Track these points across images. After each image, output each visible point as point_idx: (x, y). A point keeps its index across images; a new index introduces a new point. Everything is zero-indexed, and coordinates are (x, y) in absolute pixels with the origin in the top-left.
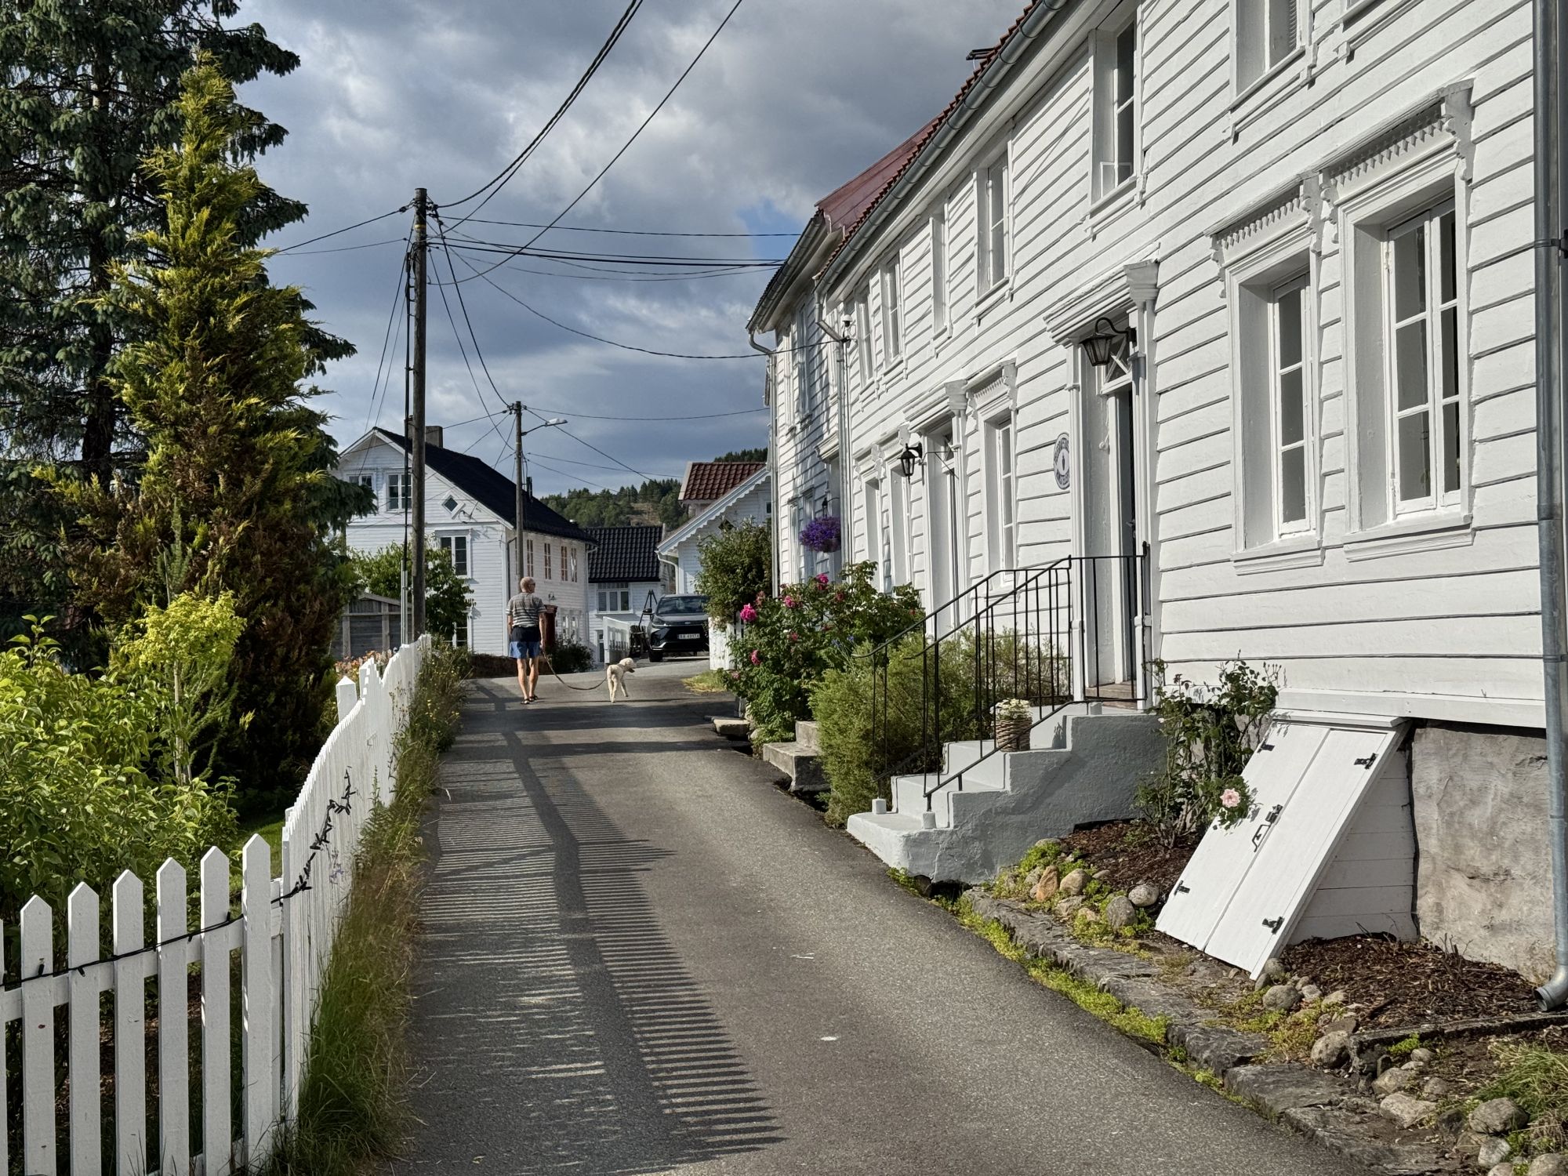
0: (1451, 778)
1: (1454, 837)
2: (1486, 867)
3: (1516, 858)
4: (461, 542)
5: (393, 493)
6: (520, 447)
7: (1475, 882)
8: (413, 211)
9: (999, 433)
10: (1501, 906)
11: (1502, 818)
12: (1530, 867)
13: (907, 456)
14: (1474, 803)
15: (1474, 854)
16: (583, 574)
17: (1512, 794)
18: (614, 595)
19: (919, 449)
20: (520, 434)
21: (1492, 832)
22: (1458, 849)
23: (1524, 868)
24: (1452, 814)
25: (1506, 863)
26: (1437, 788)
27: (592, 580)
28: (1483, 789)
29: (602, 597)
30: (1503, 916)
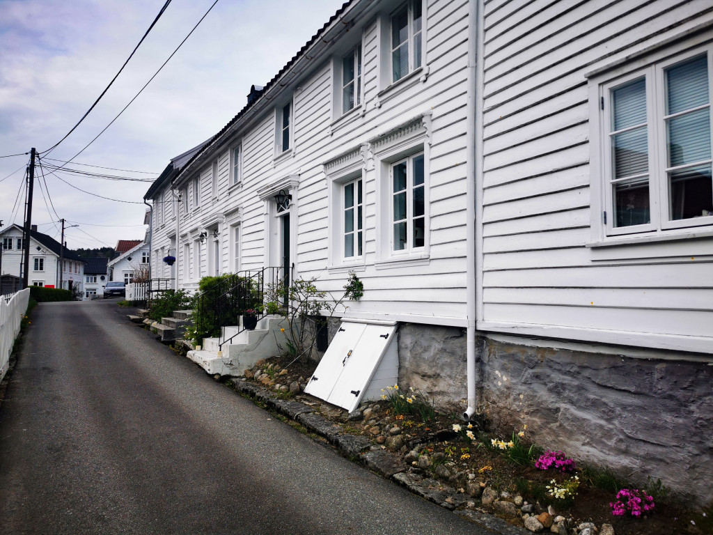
0: (416, 342)
1: (416, 362)
2: (430, 372)
3: (442, 370)
4: (42, 260)
5: (19, 244)
6: (63, 232)
7: (426, 378)
8: (30, 155)
9: (235, 229)
10: (435, 386)
11: (438, 356)
12: (449, 373)
13: (202, 236)
14: (425, 351)
15: (425, 368)
16: (82, 272)
17: (442, 349)
18: (92, 278)
19: (206, 234)
20: (63, 229)
21: (433, 361)
22: (418, 366)
23: (446, 373)
24: (416, 354)
25: (438, 372)
26: (410, 346)
27: (85, 273)
28: (429, 346)
29: (88, 278)
30: (436, 389)
